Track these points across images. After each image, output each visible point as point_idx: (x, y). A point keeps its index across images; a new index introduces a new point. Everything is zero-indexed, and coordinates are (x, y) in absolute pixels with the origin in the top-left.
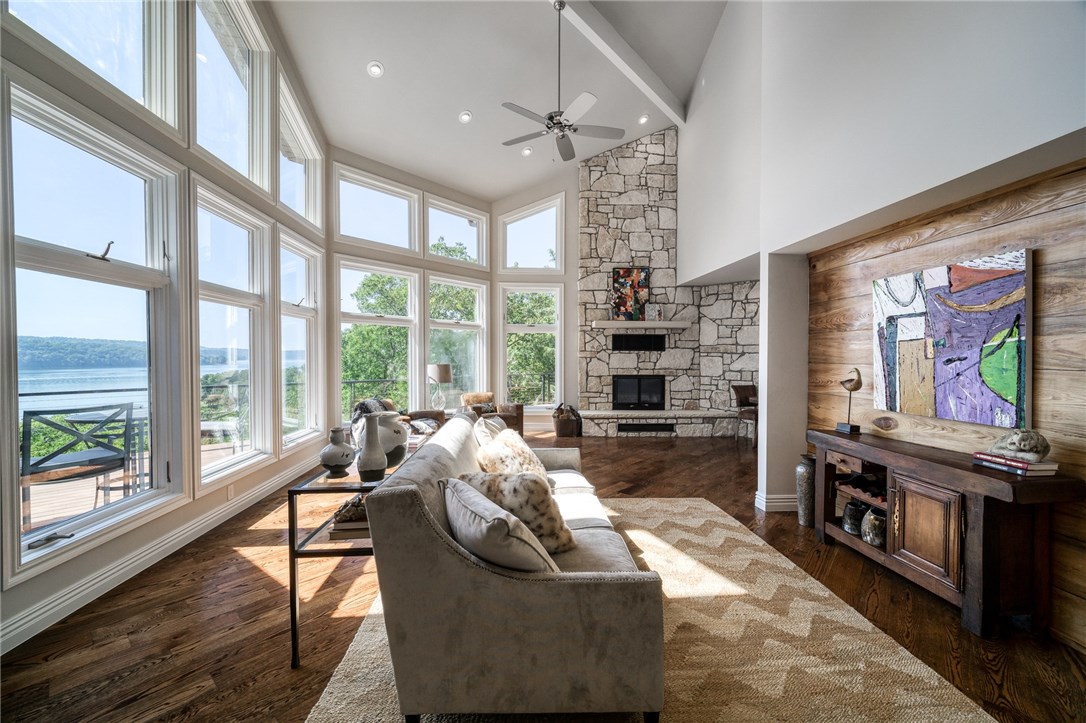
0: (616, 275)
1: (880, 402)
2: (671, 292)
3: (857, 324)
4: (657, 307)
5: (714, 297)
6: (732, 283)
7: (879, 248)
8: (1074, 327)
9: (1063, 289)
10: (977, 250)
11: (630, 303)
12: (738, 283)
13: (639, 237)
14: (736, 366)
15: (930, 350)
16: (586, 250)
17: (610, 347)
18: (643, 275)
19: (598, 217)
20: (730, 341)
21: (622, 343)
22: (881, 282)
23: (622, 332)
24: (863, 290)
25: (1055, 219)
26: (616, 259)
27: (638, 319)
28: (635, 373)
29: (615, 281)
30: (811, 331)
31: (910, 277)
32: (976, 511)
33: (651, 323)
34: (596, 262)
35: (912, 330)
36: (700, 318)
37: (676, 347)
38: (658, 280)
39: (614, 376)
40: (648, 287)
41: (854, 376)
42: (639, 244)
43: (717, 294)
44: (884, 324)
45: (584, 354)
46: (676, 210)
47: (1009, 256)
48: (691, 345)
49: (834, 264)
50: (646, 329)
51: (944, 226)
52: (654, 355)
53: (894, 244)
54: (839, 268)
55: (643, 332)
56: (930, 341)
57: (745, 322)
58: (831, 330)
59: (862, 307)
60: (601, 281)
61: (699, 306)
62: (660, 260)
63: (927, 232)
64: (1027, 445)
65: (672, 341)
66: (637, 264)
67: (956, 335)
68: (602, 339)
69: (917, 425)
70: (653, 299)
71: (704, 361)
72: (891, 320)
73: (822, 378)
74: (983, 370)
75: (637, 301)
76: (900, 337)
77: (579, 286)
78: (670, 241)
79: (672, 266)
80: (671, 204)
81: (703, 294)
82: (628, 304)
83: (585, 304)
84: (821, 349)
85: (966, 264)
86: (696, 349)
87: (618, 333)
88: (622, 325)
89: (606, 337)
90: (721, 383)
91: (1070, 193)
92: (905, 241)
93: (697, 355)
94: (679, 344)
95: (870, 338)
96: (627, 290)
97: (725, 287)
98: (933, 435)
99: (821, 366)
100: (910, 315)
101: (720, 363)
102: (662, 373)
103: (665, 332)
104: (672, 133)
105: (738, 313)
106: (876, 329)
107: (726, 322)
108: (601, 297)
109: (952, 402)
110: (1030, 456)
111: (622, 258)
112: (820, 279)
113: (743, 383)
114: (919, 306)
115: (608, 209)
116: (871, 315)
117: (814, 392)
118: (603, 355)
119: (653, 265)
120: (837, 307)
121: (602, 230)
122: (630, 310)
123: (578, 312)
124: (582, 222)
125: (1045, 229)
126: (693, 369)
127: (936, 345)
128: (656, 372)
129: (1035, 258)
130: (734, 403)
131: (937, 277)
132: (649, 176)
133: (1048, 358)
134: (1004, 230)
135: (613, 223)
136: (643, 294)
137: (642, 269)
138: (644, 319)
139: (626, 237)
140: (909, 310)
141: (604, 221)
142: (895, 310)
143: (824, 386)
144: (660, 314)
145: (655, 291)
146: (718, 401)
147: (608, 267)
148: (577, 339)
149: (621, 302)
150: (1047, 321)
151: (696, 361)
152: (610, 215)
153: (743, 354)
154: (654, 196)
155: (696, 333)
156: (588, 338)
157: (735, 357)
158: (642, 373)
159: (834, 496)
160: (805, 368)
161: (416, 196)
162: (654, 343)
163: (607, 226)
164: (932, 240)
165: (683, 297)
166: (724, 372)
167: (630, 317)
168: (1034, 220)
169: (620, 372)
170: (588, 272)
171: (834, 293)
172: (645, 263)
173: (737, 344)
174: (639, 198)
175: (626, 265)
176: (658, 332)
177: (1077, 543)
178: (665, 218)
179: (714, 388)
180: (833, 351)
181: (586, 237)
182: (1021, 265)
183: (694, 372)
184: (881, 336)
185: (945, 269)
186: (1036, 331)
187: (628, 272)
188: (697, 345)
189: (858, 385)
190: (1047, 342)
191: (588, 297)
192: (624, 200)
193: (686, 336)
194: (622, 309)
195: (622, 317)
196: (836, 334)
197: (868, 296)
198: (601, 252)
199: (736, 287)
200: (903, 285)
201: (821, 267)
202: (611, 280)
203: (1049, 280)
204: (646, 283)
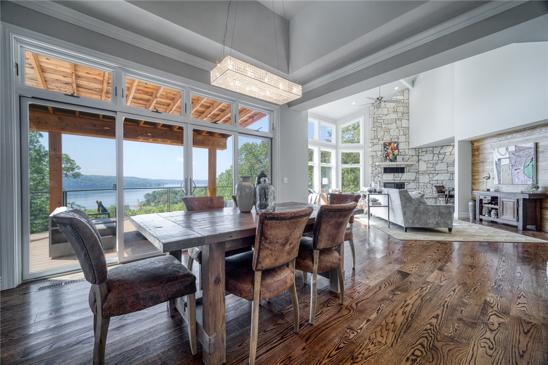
0: (385, 145)
1: (496, 182)
2: (407, 151)
3: (488, 161)
4: (402, 157)
5: (425, 152)
6: (433, 147)
7: (495, 140)
8: (545, 160)
9: (543, 152)
10: (523, 142)
11: (391, 155)
12: (436, 147)
13: (394, 131)
14: (435, 178)
15: (511, 167)
16: (373, 136)
17: (383, 172)
18: (396, 145)
19: (378, 124)
20: (432, 169)
21: (387, 170)
22: (496, 149)
23: (387, 166)
24: (490, 151)
25: (540, 136)
26: (385, 139)
27: (394, 161)
28: (393, 182)
29: (385, 147)
30: (472, 163)
31: (505, 148)
32: (521, 203)
33: (399, 163)
34: (377, 141)
35: (505, 162)
36: (419, 161)
37: (409, 172)
38: (401, 146)
39: (384, 183)
40: (398, 149)
41: (488, 175)
42: (394, 133)
43: (426, 151)
44: (497, 161)
45: (372, 175)
46: (408, 120)
47: (530, 144)
48: (415, 171)
49: (480, 144)
50: (397, 165)
51: (514, 135)
52: (400, 174)
53: (500, 139)
54: (482, 145)
55: (395, 166)
56: (510, 165)
57: (439, 162)
58: (480, 163)
59: (490, 156)
60: (379, 147)
61: (418, 156)
62: (402, 139)
63: (509, 136)
64: (533, 187)
65: (408, 170)
66: (393, 141)
67: (517, 163)
68: (379, 169)
69: (508, 187)
70: (399, 154)
71: (421, 177)
72: (499, 160)
73: (476, 177)
74: (525, 171)
75: (393, 155)
76: (502, 164)
77: (370, 150)
78: (406, 132)
79: (407, 141)
80: (407, 118)
81: (420, 151)
82: (390, 156)
83: (373, 156)
84: (476, 169)
85: (520, 145)
86: (417, 173)
87: (386, 167)
88: (388, 164)
89: (381, 168)
90: (428, 185)
91: (544, 129)
92: (503, 138)
93: (418, 175)
94: (410, 170)
95: (493, 165)
96: (390, 151)
97: (430, 149)
98: (512, 189)
99: (476, 174)
100: (505, 158)
101: (428, 178)
102: (403, 181)
103: (404, 166)
104: (407, 91)
105: (436, 158)
106: (495, 162)
107: (430, 162)
108: (379, 153)
109: (517, 180)
110: (534, 189)
111: (387, 139)
112: (476, 148)
113: (438, 185)
114: (507, 156)
115: (381, 121)
116: (493, 158)
117: (474, 182)
118: (380, 175)
119: (399, 141)
120: (481, 156)
121: (379, 129)
122: (391, 158)
123: (370, 159)
124: (371, 126)
125: (539, 138)
126: (416, 180)
127: (512, 166)
128: (401, 181)
129: (536, 145)
130: (434, 193)
131: (512, 148)
132: (398, 108)
133: (540, 168)
134: (529, 137)
135: (383, 126)
136: (396, 152)
137: (395, 142)
138: (396, 161)
139: (388, 131)
140: (505, 157)
141: (380, 125)
142: (500, 157)
143: (478, 179)
144: (403, 160)
145: (400, 151)
146: (427, 192)
147: (382, 142)
148: (370, 169)
149: (388, 155)
150: (539, 159)
151: (417, 177)
152: (382, 123)
153: (438, 174)
154: (400, 115)
155: (417, 166)
156: (374, 169)
157: (434, 175)
158: (395, 182)
159: (482, 208)
160: (471, 175)
161: (317, 121)
162: (401, 170)
163: (381, 127)
164: (511, 138)
165: (412, 153)
166: (430, 181)
167: (391, 161)
168: (536, 135)
169: (387, 181)
170: (374, 145)
171: (480, 152)
172: (396, 140)
173: (435, 170)
174: (394, 116)
175: (389, 141)
176: (402, 166)
177: (546, 208)
178: (404, 123)
179: (425, 187)
180: (481, 169)
181: (373, 131)
182: (533, 146)
183: (416, 181)
184: (496, 164)
185: (514, 146)
186: (537, 161)
187: (390, 144)
188: (418, 171)
189: (489, 178)
190: (540, 164)
191: (374, 154)
192: (388, 117)
193: (413, 167)
194: (388, 158)
195: (388, 161)
196: (481, 164)
197: (492, 153)
198: (379, 137)
199: (435, 149)
200: (503, 150)
201: (476, 144)
202: (383, 147)
203: (540, 150)
204: (397, 148)
